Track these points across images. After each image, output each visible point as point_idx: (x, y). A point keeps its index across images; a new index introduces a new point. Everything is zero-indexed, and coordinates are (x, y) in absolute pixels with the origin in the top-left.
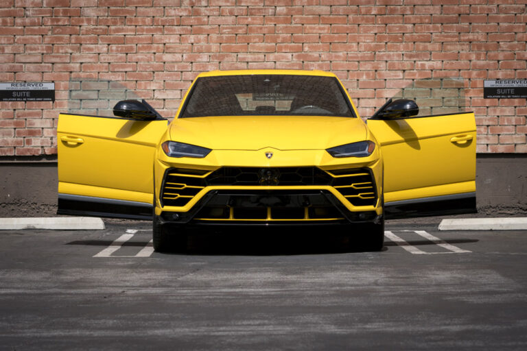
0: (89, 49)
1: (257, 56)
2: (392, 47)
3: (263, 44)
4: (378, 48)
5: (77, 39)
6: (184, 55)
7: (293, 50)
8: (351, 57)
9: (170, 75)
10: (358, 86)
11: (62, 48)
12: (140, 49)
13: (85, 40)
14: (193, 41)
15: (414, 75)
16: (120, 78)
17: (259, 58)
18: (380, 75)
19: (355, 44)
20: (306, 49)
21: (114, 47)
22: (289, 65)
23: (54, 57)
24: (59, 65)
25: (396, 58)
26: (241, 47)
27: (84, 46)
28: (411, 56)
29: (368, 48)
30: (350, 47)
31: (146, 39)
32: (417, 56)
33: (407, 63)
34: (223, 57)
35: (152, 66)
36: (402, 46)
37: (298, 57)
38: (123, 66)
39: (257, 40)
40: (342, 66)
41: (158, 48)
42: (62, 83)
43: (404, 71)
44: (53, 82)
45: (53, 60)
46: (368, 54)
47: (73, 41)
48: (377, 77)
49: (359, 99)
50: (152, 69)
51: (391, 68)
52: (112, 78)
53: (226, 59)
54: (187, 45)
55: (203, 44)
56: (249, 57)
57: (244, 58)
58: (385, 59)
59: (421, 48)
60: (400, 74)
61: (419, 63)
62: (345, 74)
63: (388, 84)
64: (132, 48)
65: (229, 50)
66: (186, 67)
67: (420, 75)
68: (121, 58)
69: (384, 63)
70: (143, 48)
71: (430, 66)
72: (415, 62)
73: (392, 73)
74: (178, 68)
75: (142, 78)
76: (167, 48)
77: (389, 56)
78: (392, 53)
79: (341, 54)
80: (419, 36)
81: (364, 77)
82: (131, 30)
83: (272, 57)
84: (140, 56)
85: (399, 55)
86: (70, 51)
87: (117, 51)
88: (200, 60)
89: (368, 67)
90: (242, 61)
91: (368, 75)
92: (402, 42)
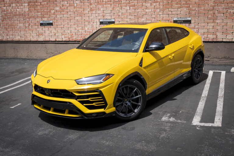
0: (124, 9)
1: (175, 9)
2: (220, 5)
3: (177, 6)
4: (215, 6)
5: (121, 6)
6: (152, 10)
7: (186, 7)
8: (206, 9)
9: (148, 16)
10: (208, 19)
11: (116, 8)
12: (139, 8)
13: (123, 6)
14: (155, 5)
15: (227, 15)
16: (133, 17)
17: (175, 10)
18: (215, 15)
19: (207, 5)
20: (191, 7)
21: (131, 8)
22: (185, 12)
23: (114, 11)
24: (116, 14)
25: (221, 9)
26: (170, 7)
27: (122, 8)
28: (226, 9)
29: (211, 6)
30: (206, 6)
31: (140, 5)
32: (228, 8)
33: (225, 11)
34: (164, 10)
35: (143, 13)
36: (223, 5)
37: (188, 9)
38: (134, 14)
39: (175, 4)
40: (203, 12)
41: (144, 8)
42: (117, 19)
43: (224, 13)
44: (114, 19)
45: (114, 12)
46: (212, 8)
47: (119, 6)
48: (214, 16)
49: (208, 23)
50: (143, 15)
51: (219, 12)
52: (131, 17)
53: (165, 11)
54: (153, 7)
55: (158, 6)
56: (172, 10)
57: (171, 10)
58: (217, 10)
59: (230, 5)
60: (222, 14)
61: (229, 11)
62: (203, 15)
63: (218, 18)
64: (136, 8)
65: (166, 8)
66: (153, 13)
67: (229, 15)
68: (133, 11)
69: (217, 11)
70: (140, 8)
71: (233, 12)
72: (228, 10)
73: (219, 14)
74: (150, 14)
75: (140, 17)
76: (147, 8)
77: (218, 9)
78: (219, 7)
79: (202, 8)
80: (229, 1)
81: (210, 16)
82: (136, 2)
83: (179, 10)
84: (139, 10)
85: (222, 8)
86: (119, 9)
87: (132, 9)
88: (157, 11)
89: (211, 12)
90: (170, 11)
91: (211, 15)
92: (223, 4)
